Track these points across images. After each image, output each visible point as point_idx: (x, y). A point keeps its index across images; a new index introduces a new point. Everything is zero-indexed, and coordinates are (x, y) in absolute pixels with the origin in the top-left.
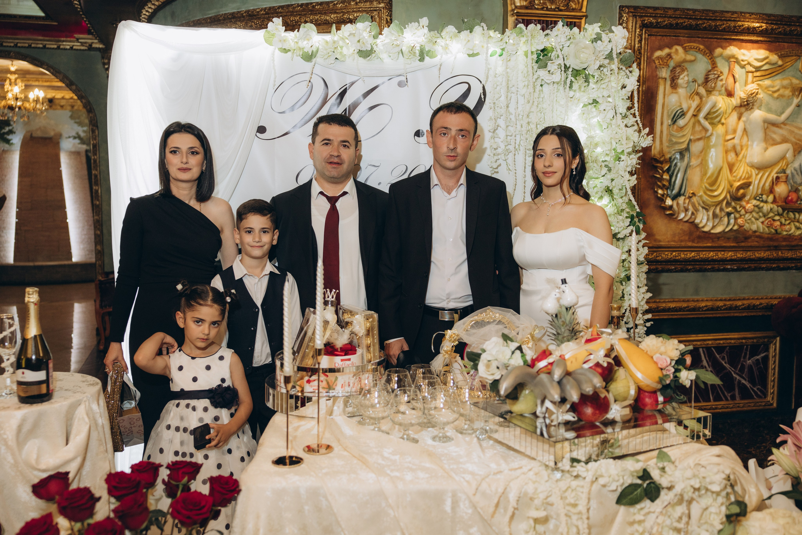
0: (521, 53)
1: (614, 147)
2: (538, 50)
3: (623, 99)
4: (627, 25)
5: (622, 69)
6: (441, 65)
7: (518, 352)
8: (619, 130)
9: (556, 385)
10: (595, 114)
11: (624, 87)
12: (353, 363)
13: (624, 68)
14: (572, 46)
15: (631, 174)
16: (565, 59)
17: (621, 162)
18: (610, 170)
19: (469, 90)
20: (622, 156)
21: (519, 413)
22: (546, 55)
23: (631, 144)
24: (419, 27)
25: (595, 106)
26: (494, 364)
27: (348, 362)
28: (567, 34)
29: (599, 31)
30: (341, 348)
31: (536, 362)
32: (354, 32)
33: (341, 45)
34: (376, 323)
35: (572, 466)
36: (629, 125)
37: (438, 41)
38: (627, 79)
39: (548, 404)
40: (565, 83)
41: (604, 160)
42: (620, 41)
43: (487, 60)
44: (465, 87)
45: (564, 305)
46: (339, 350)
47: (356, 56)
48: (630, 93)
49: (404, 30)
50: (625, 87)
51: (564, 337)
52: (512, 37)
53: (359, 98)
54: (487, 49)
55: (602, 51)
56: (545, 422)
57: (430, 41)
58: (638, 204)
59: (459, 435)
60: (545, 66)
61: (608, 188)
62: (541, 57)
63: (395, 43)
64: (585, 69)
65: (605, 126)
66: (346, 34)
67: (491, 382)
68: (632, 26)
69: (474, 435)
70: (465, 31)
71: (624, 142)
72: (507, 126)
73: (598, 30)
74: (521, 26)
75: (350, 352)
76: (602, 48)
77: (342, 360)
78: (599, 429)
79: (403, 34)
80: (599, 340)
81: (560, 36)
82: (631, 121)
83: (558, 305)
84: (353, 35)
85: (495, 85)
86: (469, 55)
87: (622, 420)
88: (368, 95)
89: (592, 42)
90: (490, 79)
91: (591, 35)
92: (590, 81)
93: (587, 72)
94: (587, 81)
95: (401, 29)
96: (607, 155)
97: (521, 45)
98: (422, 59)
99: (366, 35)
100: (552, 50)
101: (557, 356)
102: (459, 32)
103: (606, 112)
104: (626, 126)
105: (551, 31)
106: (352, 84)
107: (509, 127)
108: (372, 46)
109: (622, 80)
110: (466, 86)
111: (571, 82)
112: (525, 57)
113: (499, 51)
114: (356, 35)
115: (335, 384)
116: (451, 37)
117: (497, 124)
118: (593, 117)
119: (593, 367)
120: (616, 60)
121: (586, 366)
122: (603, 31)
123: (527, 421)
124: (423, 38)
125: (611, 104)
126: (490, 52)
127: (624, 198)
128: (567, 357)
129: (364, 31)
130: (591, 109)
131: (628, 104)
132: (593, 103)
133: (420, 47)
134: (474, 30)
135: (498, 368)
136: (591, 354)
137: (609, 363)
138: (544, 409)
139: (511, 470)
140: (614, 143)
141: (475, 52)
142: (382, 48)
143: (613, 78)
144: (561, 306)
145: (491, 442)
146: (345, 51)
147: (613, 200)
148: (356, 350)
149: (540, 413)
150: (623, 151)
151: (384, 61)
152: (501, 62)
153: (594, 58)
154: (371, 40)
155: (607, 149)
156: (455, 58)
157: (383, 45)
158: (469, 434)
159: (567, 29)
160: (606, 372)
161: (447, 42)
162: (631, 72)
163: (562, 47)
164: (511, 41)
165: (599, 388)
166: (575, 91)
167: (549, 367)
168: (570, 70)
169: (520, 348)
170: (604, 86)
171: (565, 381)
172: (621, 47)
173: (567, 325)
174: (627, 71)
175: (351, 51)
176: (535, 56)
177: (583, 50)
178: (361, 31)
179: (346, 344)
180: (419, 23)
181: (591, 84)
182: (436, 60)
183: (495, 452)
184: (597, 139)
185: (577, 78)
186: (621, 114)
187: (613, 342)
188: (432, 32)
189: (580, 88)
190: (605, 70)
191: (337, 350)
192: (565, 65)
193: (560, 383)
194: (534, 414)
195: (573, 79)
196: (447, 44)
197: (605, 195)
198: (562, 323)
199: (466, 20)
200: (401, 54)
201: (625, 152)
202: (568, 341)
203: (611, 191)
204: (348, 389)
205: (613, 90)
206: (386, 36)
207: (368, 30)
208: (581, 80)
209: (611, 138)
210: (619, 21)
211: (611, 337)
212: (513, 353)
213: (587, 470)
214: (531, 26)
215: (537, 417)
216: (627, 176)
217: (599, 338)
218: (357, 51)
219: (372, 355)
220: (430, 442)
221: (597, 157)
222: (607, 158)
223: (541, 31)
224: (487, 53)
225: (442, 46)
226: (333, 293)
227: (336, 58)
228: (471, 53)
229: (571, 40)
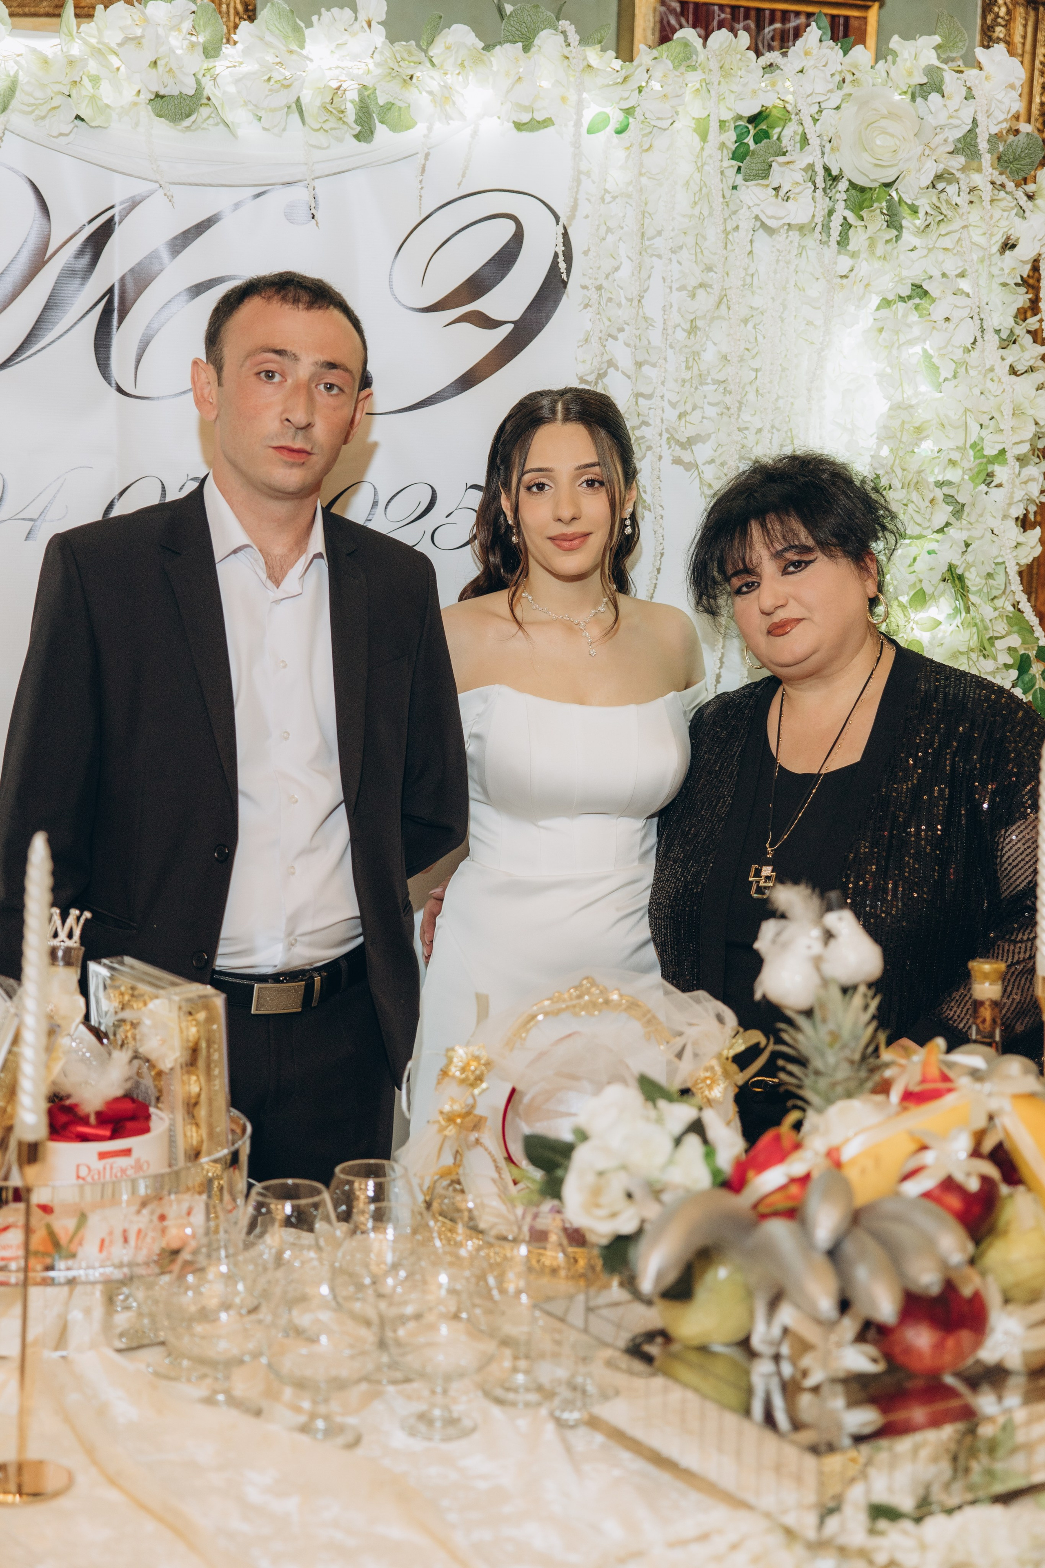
0: (684, 125)
1: (973, 438)
2: (740, 117)
3: (1005, 285)
4: (1009, 34)
5: (1003, 186)
6: (427, 155)
7: (693, 1141)
8: (989, 384)
9: (821, 1260)
10: (916, 331)
11: (1008, 245)
12: (138, 1166)
13: (1010, 185)
14: (849, 109)
15: (1025, 523)
16: (828, 149)
17: (994, 491)
18: (959, 510)
19: (518, 238)
20: (997, 469)
21: (696, 1342)
22: (766, 135)
23: (1029, 431)
24: (357, 26)
25: (917, 307)
26: (617, 1184)
27: (121, 1162)
28: (834, 67)
29: (937, 63)
30: (99, 1114)
31: (750, 1174)
32: (139, 32)
33: (93, 72)
34: (220, 1028)
35: (872, 1532)
36: (1021, 368)
37: (418, 74)
38: (1017, 220)
39: (787, 1315)
40: (826, 228)
41: (940, 478)
42: (999, 97)
43: (577, 144)
44: (505, 231)
45: (834, 980)
46: (93, 1120)
47: (146, 113)
48: (1028, 267)
49: (307, 32)
50: (1013, 246)
51: (834, 1085)
52: (658, 73)
53: (153, 256)
54: (580, 106)
55: (942, 128)
56: (779, 1373)
57: (392, 74)
58: (1041, 624)
59: (496, 1411)
60: (765, 172)
61: (951, 568)
62: (749, 140)
63: (276, 76)
64: (888, 185)
65: (946, 371)
66: (113, 38)
67: (604, 1241)
68: (1024, 37)
69: (544, 1412)
70: (507, 46)
71: (1006, 423)
72: (639, 365)
73: (932, 58)
74: (688, 34)
75: (130, 1125)
76: (942, 118)
77: (103, 1156)
78: (954, 1403)
79: (302, 47)
80: (949, 1100)
81: (810, 73)
82: (1027, 355)
83: (816, 980)
84: (137, 41)
85: (603, 229)
86: (519, 126)
87: (1026, 1364)
88: (185, 246)
89: (913, 98)
90: (584, 208)
91: (910, 74)
92: (904, 223)
93: (894, 194)
94: (893, 222)
95: (297, 30)
96: (952, 463)
97: (688, 96)
98: (365, 134)
99: (177, 42)
100: (786, 115)
101: (816, 1154)
102: (487, 48)
103: (951, 325)
104: (1013, 371)
105: (784, 54)
106: (134, 204)
107: (646, 369)
108: (198, 82)
109: (1003, 223)
110: (509, 228)
111: (846, 225)
112: (697, 139)
113: (616, 117)
114: (143, 41)
115: (76, 1240)
116: (462, 65)
117: (606, 358)
118: (911, 343)
119: (937, 1193)
120: (987, 159)
121: (914, 1188)
122: (945, 61)
123: (720, 1368)
124: (370, 61)
125: (968, 301)
126: (588, 115)
127: (999, 603)
128: (847, 1154)
129: (173, 28)
130: (905, 316)
131: (1022, 298)
132: (910, 297)
133: (360, 93)
134: (537, 42)
135: (629, 1196)
136: (924, 1148)
137: (985, 1180)
138: (776, 1331)
139: (672, 1545)
140: (974, 428)
141: (539, 117)
142: (232, 89)
143: (974, 215)
144: (825, 982)
145: (599, 1438)
146: (107, 93)
147: (968, 611)
148: (148, 1117)
149: (764, 1342)
150: (1003, 452)
151: (240, 132)
152: (621, 154)
153: (919, 150)
154: (196, 63)
155: (952, 445)
156: (475, 133)
157: (237, 81)
158: (527, 1405)
159: (832, 52)
160: (976, 1209)
161: (449, 79)
162: (1030, 197)
163: (816, 108)
164: (656, 85)
165: (956, 1268)
166: (854, 255)
167: (794, 1189)
168: (843, 185)
169: (697, 1127)
170: (947, 242)
171: (849, 1248)
172: (1002, 117)
173: (844, 1047)
174: (1020, 194)
175: (128, 94)
176: (731, 136)
177: (883, 123)
178: (161, 31)
179: (117, 1100)
180: (355, 10)
181: (905, 234)
182: (413, 137)
183: (617, 1472)
184: (923, 414)
185: (864, 213)
186: (998, 332)
187: (994, 1104)
188: (400, 46)
189: (872, 243)
190: (952, 189)
191: (85, 1121)
192: (827, 170)
193: (833, 1253)
194: (745, 1344)
195: (851, 218)
196: (447, 87)
197: (943, 593)
198: (827, 1039)
199: (509, 8)
200: (296, 116)
201: (1010, 455)
202: (849, 1095)
203: (961, 578)
204: (121, 1253)
205: (975, 257)
206: (247, 52)
207: (187, 25)
208: (876, 221)
209: (966, 410)
210: (984, 17)
211: (987, 1087)
212: (678, 1141)
213: (923, 1547)
214: (720, 37)
215: (752, 1354)
216: (1013, 532)
217: (950, 1090)
218: (146, 96)
219: (204, 1132)
220: (399, 1439)
221: (919, 472)
222: (952, 475)
223: (752, 54)
224: (578, 124)
225: (430, 93)
226: (71, 921)
227: (78, 117)
228: (525, 118)
229: (847, 88)
